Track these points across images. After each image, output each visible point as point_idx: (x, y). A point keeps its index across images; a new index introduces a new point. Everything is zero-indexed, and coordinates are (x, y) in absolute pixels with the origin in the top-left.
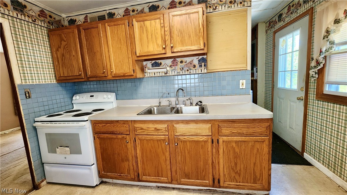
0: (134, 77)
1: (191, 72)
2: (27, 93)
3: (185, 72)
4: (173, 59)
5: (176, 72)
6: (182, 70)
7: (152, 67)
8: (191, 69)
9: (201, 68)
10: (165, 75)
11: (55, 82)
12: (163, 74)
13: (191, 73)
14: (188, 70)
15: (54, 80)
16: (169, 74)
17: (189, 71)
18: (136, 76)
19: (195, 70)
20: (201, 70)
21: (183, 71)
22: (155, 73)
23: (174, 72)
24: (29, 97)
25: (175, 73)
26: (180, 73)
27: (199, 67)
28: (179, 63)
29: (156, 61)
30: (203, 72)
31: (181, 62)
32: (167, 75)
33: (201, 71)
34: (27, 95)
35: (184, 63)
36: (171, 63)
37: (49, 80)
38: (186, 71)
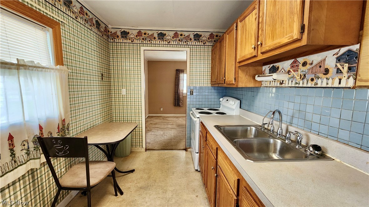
0: (235, 86)
1: (317, 84)
2: (191, 91)
3: (307, 82)
4: (293, 60)
5: (294, 82)
6: (303, 79)
7: (269, 73)
8: (318, 78)
9: (340, 76)
10: (280, 86)
11: (210, 86)
12: (278, 85)
13: (318, 86)
14: (312, 80)
15: (210, 84)
16: (285, 84)
17: (315, 81)
18: (237, 85)
19: (327, 79)
20: (340, 80)
21: (305, 81)
22: (270, 82)
23: (292, 82)
24: (192, 94)
25: (292, 84)
26: (299, 84)
27: (337, 73)
28: (301, 65)
29: (274, 64)
30: (343, 84)
31: (304, 64)
32: (282, 85)
33: (340, 83)
34: (191, 93)
35: (308, 66)
36: (290, 67)
37: (206, 84)
38: (310, 81)
